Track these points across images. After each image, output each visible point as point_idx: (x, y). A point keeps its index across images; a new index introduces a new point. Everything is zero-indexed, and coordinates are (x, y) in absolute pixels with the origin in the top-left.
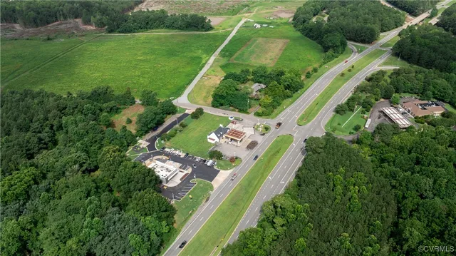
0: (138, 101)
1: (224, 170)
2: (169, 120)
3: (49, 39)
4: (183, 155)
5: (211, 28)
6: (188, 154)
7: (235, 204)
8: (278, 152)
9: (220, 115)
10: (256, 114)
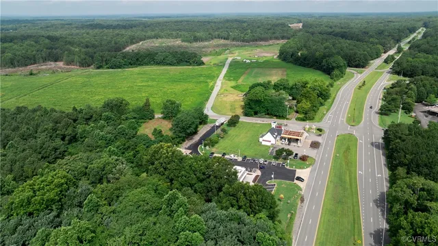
0: (158, 116)
1: (301, 168)
2: (203, 130)
3: (31, 74)
4: (240, 159)
5: (203, 63)
6: (245, 157)
7: (340, 201)
8: (348, 149)
9: (259, 122)
10: (298, 119)
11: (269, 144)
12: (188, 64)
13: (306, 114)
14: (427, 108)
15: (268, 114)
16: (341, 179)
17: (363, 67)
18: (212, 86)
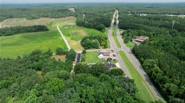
1: (116, 63)
8: (123, 55)
9: (91, 51)
10: (103, 48)
11: (101, 58)
12: (42, 31)
13: (105, 46)
14: (136, 40)
15: (93, 48)
16: (128, 64)
17: (109, 27)
18: (63, 40)
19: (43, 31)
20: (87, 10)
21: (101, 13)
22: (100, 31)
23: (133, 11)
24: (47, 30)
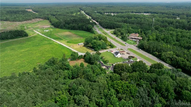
8: (136, 52)
14: (130, 37)
18: (59, 44)
19: (23, 37)
20: (50, 11)
21: (68, 13)
22: (89, 31)
23: (99, 11)
24: (26, 35)
